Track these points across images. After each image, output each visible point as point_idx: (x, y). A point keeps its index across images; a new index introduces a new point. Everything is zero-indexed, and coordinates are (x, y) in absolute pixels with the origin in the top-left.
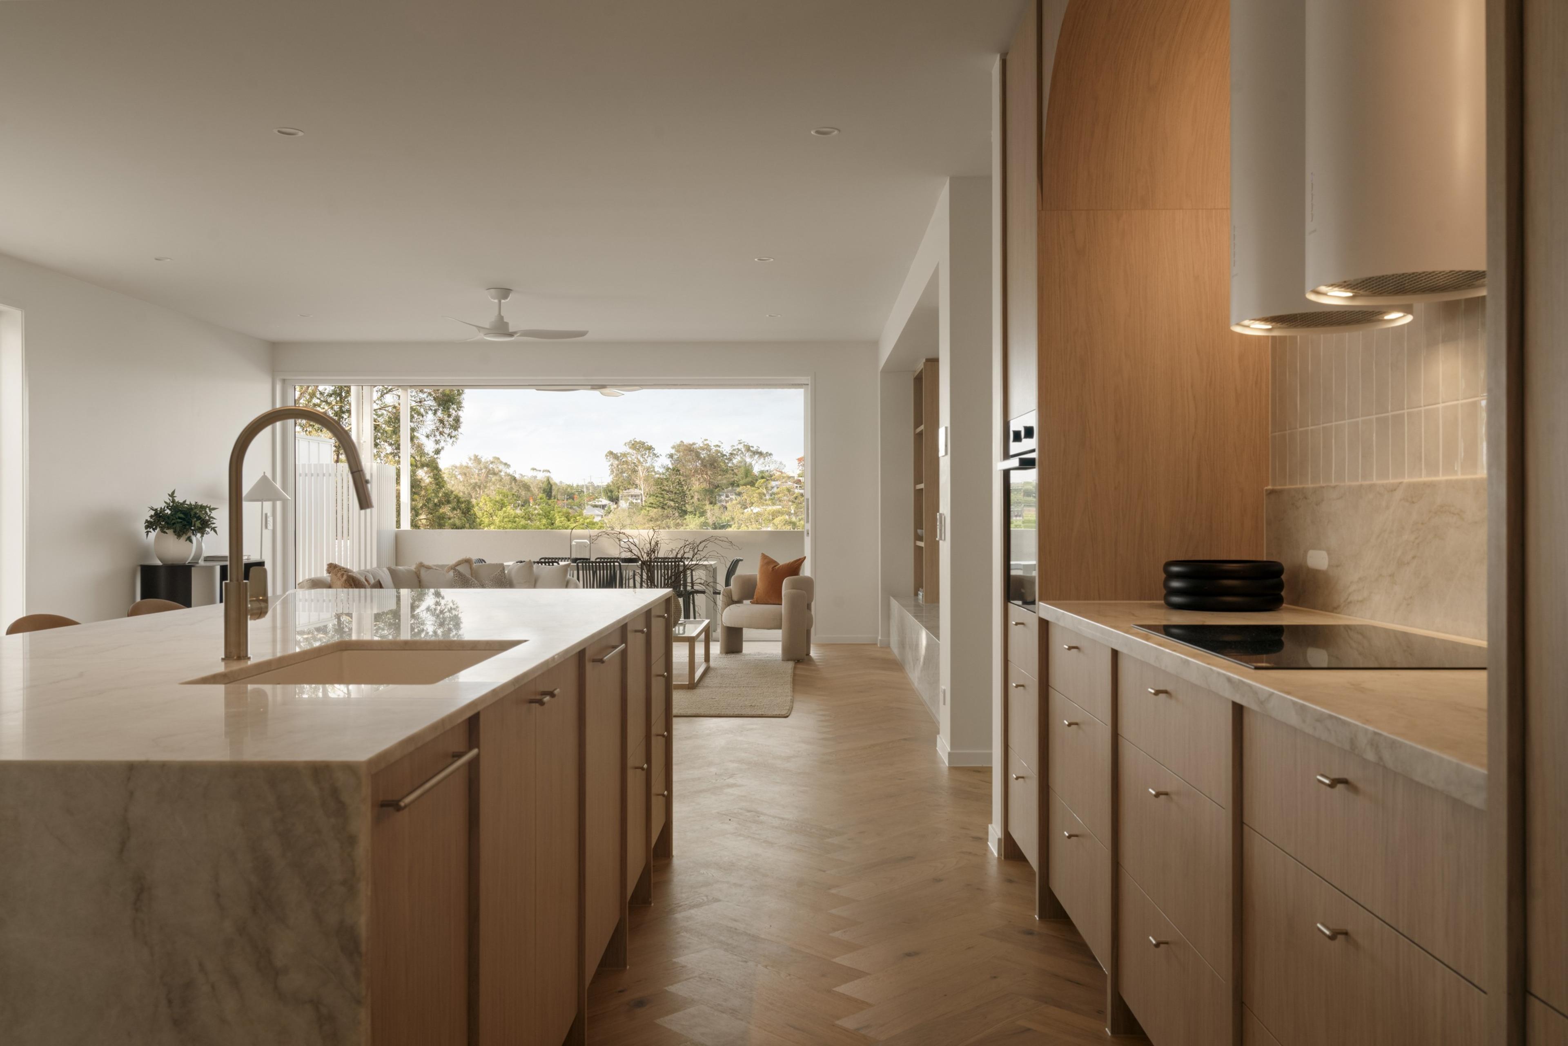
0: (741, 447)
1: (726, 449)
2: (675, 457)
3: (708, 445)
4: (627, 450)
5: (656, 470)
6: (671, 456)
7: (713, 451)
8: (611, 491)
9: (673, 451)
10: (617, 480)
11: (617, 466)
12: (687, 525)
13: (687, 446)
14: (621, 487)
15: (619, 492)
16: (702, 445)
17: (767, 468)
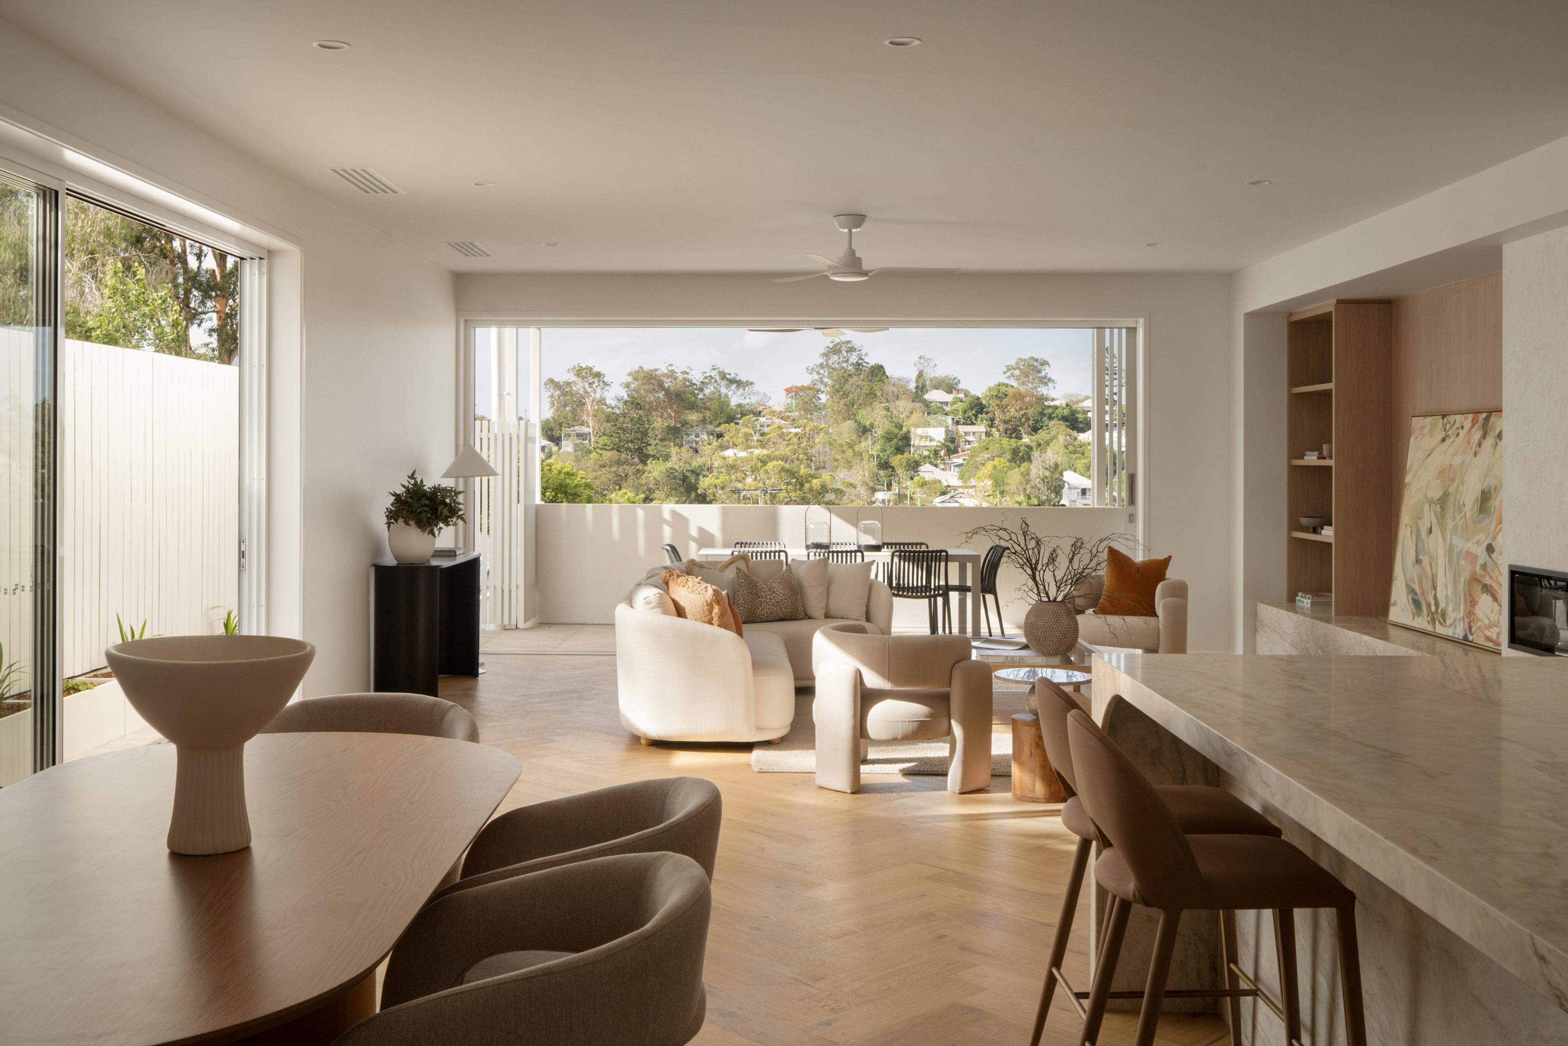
0: (714, 374)
1: (696, 377)
2: (632, 386)
3: (673, 371)
4: (572, 378)
5: (608, 403)
6: (627, 385)
7: (681, 378)
8: (551, 429)
9: (630, 379)
10: (559, 416)
11: (559, 398)
12: (650, 472)
13: (647, 372)
14: (564, 425)
15: (561, 430)
16: (665, 372)
17: (747, 401)
